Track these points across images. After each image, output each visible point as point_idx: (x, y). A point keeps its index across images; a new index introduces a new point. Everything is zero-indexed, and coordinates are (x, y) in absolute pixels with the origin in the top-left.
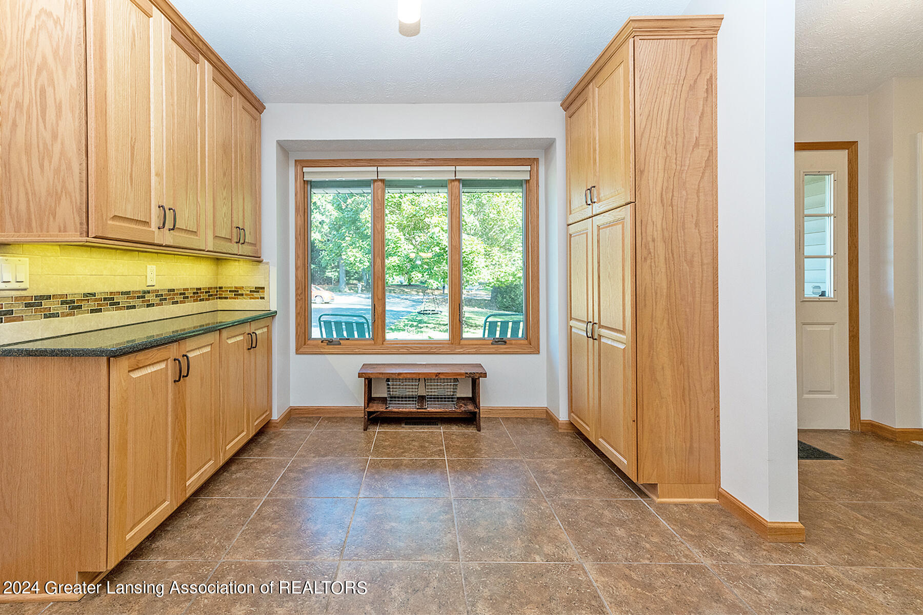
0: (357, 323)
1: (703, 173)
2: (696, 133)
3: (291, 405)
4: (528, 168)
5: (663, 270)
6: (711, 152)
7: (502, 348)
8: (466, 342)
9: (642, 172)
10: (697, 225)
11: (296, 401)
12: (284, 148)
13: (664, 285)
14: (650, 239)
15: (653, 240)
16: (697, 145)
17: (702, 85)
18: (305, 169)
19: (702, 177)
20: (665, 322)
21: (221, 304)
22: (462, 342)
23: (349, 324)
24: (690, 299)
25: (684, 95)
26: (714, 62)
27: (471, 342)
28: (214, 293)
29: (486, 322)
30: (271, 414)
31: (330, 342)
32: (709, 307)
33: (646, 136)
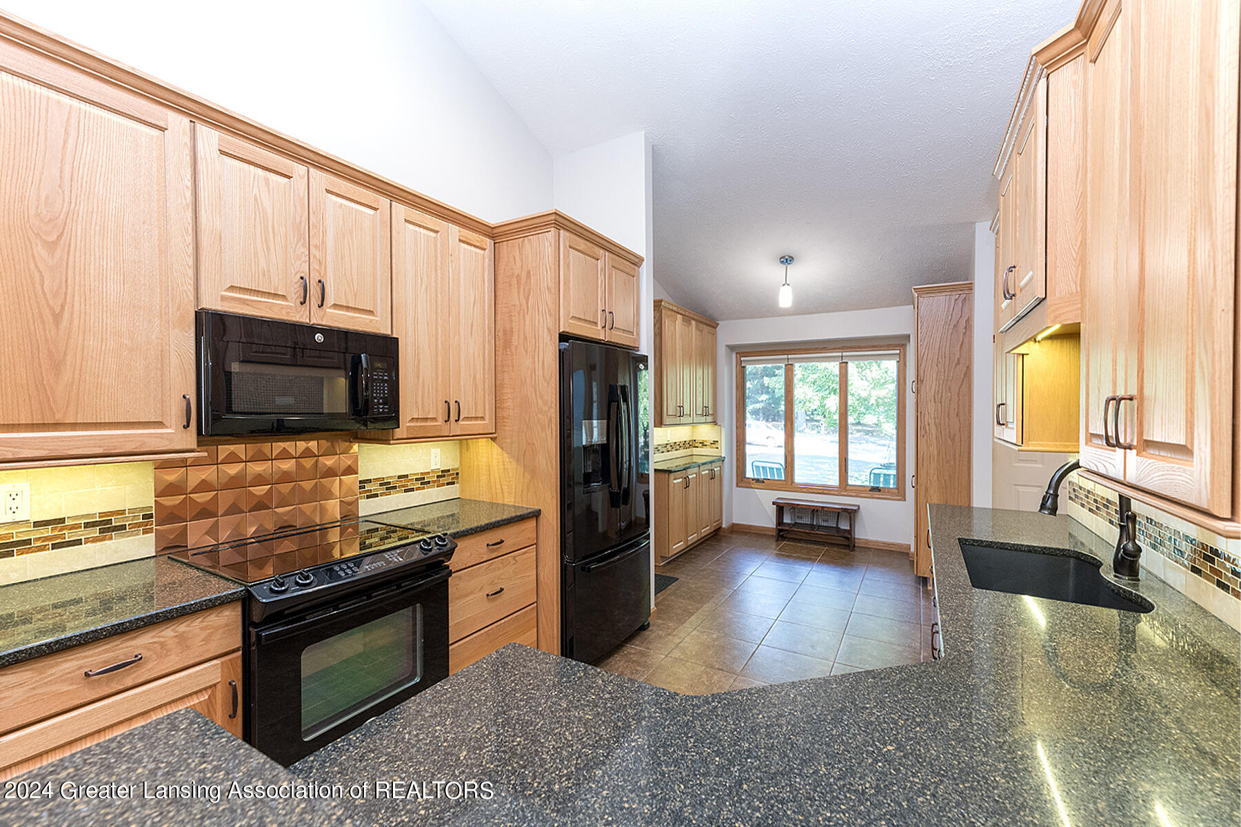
0: (777, 469)
1: (962, 382)
2: (958, 356)
3: (734, 522)
4: (898, 352)
5: (935, 444)
6: (968, 367)
7: (876, 494)
8: (850, 488)
9: (922, 381)
10: (957, 415)
11: (737, 520)
12: (731, 348)
13: (936, 453)
14: (926, 424)
15: (929, 425)
16: (958, 363)
17: (963, 324)
18: (742, 359)
19: (962, 385)
20: (936, 476)
21: (695, 451)
22: (848, 488)
23: (771, 469)
24: (952, 463)
25: (950, 331)
26: (971, 310)
27: (854, 488)
28: (691, 444)
29: (871, 473)
30: (721, 523)
31: (758, 480)
32: (965, 468)
33: (925, 358)
